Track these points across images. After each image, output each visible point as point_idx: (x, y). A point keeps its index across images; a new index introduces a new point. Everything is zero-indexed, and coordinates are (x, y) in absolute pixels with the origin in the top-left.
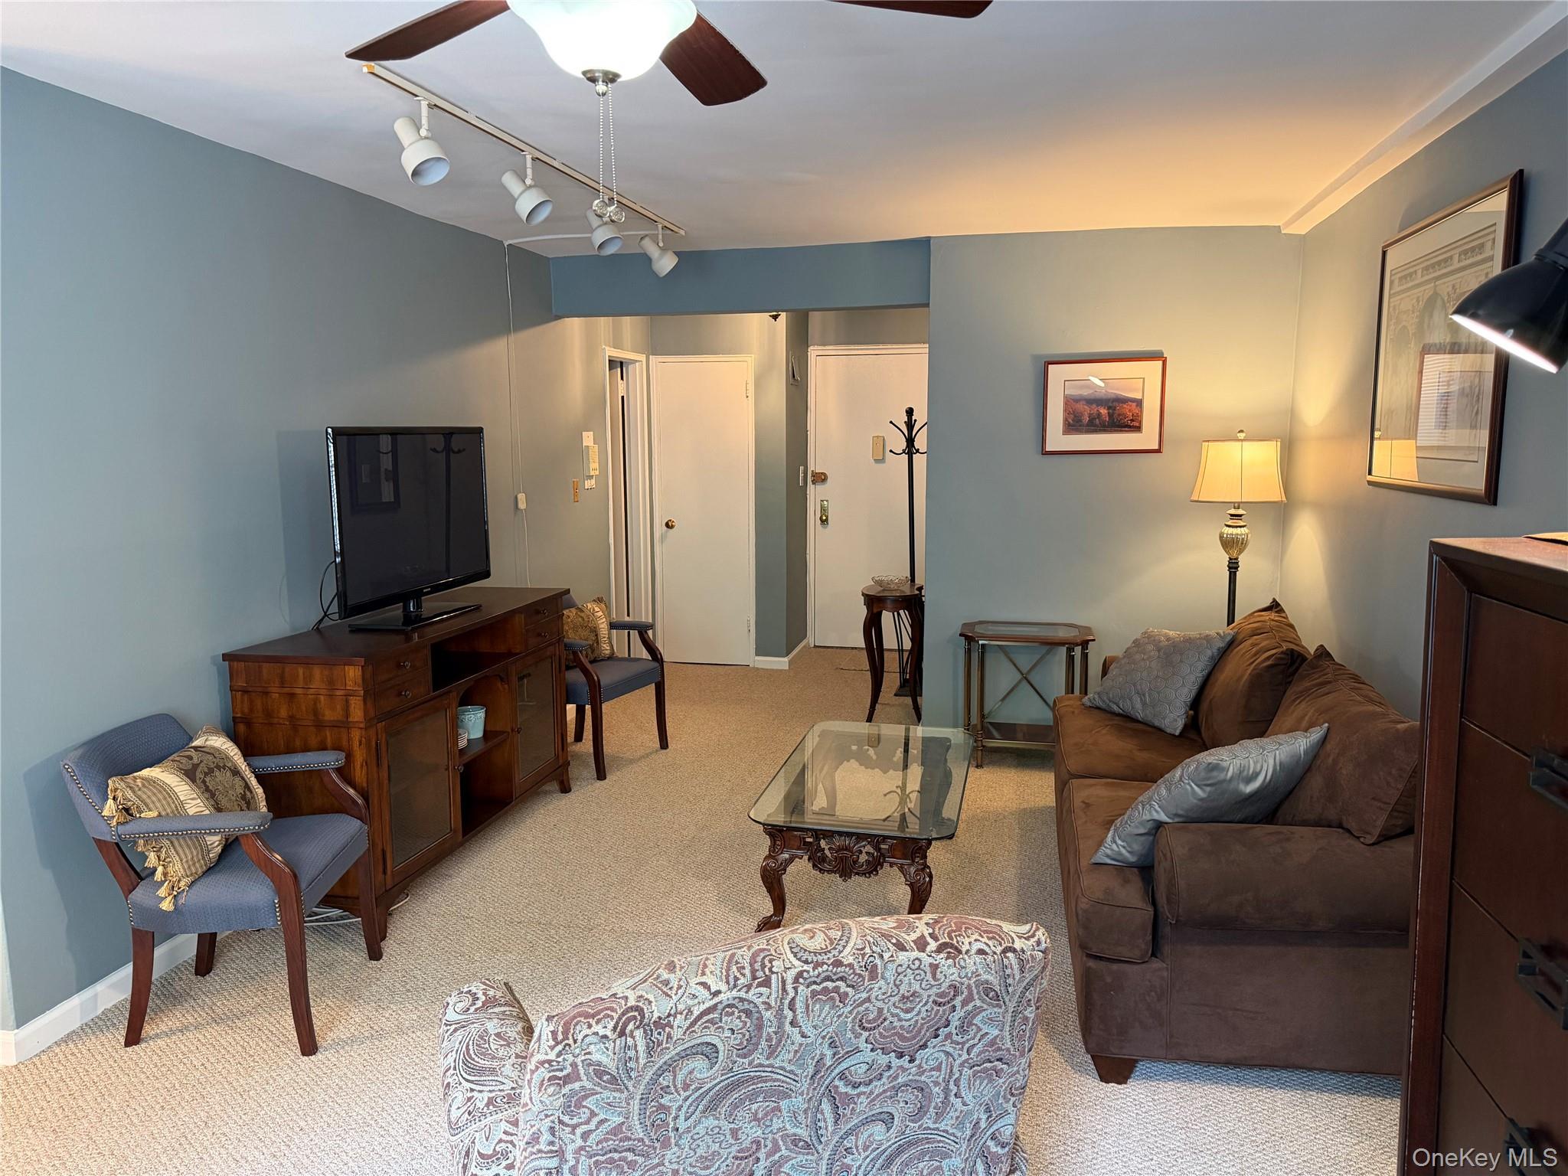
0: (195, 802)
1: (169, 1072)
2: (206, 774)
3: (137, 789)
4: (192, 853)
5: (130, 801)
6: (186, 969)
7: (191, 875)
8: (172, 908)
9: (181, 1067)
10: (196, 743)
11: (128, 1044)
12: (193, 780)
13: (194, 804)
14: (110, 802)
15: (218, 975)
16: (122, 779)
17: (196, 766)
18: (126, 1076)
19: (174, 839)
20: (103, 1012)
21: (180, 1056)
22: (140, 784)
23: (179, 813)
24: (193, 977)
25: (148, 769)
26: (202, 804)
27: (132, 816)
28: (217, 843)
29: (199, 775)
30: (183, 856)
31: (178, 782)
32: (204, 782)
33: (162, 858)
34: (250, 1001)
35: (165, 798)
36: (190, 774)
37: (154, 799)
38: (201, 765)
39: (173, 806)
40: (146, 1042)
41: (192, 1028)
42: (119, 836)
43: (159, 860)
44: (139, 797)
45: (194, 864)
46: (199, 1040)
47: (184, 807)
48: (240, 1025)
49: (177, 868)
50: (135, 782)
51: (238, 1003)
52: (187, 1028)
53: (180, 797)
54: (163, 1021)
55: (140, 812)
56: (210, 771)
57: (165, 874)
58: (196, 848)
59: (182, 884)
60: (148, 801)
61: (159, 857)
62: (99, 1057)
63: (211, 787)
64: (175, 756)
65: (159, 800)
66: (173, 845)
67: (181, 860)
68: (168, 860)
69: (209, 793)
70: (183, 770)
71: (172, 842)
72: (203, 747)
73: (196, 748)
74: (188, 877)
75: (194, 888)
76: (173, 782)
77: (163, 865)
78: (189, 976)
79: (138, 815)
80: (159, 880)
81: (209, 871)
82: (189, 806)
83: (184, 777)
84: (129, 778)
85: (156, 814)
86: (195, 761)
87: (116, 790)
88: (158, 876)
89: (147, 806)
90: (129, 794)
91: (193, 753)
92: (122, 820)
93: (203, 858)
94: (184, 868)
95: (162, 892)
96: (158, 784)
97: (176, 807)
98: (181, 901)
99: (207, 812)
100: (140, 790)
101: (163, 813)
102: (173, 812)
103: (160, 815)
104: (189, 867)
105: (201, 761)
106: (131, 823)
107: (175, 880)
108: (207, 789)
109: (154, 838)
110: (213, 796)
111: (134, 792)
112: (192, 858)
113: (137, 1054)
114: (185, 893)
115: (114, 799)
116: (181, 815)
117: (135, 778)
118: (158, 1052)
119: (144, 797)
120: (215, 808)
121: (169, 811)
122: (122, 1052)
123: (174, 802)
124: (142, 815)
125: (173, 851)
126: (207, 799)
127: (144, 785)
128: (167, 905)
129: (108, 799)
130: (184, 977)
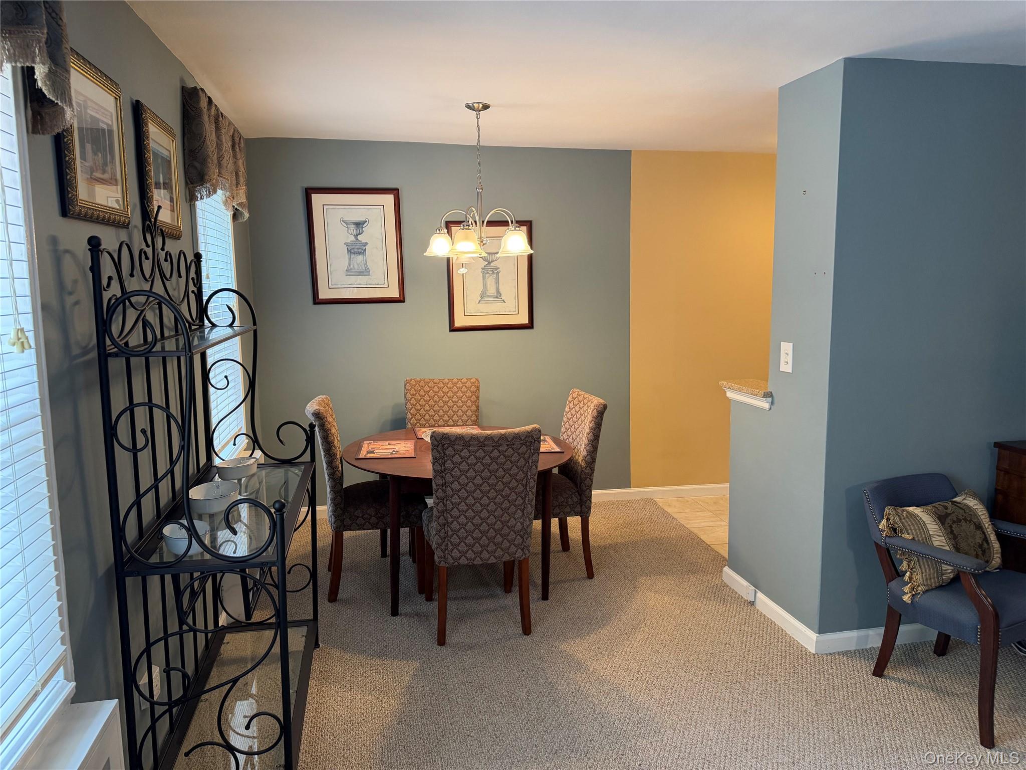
0: (940, 538)
1: (890, 705)
2: (954, 522)
3: (902, 518)
4: (930, 570)
5: (897, 524)
6: (930, 646)
7: (927, 585)
8: (909, 602)
9: (899, 705)
10: (956, 499)
11: (875, 674)
12: (943, 524)
13: (939, 540)
14: (884, 521)
15: (948, 660)
16: (895, 509)
17: (948, 515)
18: (865, 693)
19: (920, 558)
20: (870, 648)
21: (901, 698)
22: (905, 515)
23: (927, 542)
24: (932, 654)
25: (914, 507)
26: (944, 541)
27: (896, 534)
28: (949, 571)
29: (948, 521)
30: (924, 571)
31: (931, 521)
32: (951, 527)
33: (911, 567)
34: (961, 688)
35: (919, 529)
36: (942, 519)
37: (912, 527)
38: (953, 515)
39: (924, 536)
40: (886, 678)
41: (916, 685)
42: (886, 544)
43: (909, 568)
44: (902, 523)
45: (930, 579)
46: (917, 695)
47: (931, 539)
48: (947, 699)
49: (918, 577)
50: (903, 513)
51: (952, 685)
52: (913, 683)
53: (930, 532)
54: (901, 672)
55: (902, 533)
56: (959, 520)
57: (911, 578)
58: (933, 569)
59: (920, 588)
60: (908, 527)
61: (909, 566)
62: (856, 673)
63: (955, 532)
64: (936, 505)
65: (915, 530)
66: (919, 561)
67: (922, 573)
68: (914, 570)
69: (952, 535)
70: (938, 514)
71: (918, 559)
72: (960, 503)
73: (953, 503)
74: (925, 586)
75: (926, 595)
76: (928, 520)
77: (910, 572)
78: (930, 651)
79: (900, 535)
80: (906, 580)
81: (940, 587)
82: (934, 539)
83: (937, 520)
84: (900, 510)
85: (911, 537)
86: (949, 511)
87: (889, 514)
88: (906, 577)
89: (907, 531)
90: (897, 520)
91: (949, 505)
92: (889, 534)
93: (938, 578)
94: (923, 578)
95: (906, 589)
96: (917, 519)
97: (926, 537)
98: (917, 599)
99: (947, 548)
100: (904, 519)
101: (916, 539)
102: (923, 540)
103: (913, 539)
104: (927, 580)
105: (953, 512)
106: (894, 538)
107: (915, 584)
108: (952, 532)
109: (908, 553)
110: (955, 538)
111: (900, 519)
112: (930, 574)
113: (877, 683)
114: (920, 596)
115: (888, 520)
116: (928, 544)
117: (903, 510)
118: (890, 689)
119: (906, 524)
120: (954, 547)
121: (920, 538)
122: (870, 677)
123: (925, 534)
124: (903, 535)
125: (918, 565)
126: (950, 539)
127: (907, 517)
128: (906, 598)
129: (883, 519)
130: (926, 651)
